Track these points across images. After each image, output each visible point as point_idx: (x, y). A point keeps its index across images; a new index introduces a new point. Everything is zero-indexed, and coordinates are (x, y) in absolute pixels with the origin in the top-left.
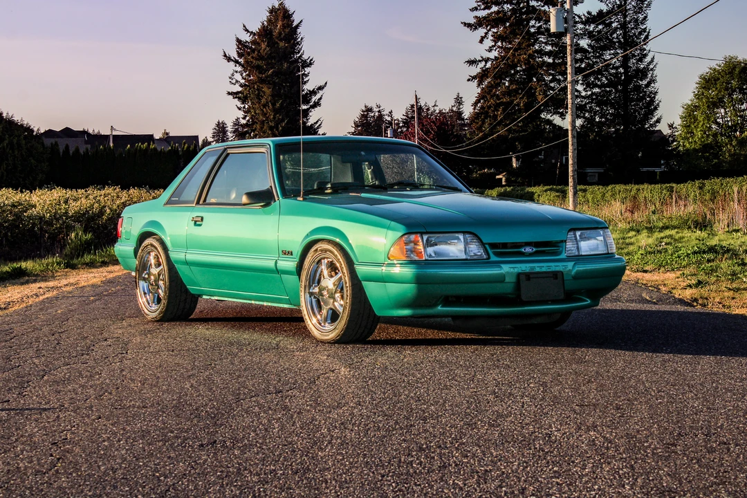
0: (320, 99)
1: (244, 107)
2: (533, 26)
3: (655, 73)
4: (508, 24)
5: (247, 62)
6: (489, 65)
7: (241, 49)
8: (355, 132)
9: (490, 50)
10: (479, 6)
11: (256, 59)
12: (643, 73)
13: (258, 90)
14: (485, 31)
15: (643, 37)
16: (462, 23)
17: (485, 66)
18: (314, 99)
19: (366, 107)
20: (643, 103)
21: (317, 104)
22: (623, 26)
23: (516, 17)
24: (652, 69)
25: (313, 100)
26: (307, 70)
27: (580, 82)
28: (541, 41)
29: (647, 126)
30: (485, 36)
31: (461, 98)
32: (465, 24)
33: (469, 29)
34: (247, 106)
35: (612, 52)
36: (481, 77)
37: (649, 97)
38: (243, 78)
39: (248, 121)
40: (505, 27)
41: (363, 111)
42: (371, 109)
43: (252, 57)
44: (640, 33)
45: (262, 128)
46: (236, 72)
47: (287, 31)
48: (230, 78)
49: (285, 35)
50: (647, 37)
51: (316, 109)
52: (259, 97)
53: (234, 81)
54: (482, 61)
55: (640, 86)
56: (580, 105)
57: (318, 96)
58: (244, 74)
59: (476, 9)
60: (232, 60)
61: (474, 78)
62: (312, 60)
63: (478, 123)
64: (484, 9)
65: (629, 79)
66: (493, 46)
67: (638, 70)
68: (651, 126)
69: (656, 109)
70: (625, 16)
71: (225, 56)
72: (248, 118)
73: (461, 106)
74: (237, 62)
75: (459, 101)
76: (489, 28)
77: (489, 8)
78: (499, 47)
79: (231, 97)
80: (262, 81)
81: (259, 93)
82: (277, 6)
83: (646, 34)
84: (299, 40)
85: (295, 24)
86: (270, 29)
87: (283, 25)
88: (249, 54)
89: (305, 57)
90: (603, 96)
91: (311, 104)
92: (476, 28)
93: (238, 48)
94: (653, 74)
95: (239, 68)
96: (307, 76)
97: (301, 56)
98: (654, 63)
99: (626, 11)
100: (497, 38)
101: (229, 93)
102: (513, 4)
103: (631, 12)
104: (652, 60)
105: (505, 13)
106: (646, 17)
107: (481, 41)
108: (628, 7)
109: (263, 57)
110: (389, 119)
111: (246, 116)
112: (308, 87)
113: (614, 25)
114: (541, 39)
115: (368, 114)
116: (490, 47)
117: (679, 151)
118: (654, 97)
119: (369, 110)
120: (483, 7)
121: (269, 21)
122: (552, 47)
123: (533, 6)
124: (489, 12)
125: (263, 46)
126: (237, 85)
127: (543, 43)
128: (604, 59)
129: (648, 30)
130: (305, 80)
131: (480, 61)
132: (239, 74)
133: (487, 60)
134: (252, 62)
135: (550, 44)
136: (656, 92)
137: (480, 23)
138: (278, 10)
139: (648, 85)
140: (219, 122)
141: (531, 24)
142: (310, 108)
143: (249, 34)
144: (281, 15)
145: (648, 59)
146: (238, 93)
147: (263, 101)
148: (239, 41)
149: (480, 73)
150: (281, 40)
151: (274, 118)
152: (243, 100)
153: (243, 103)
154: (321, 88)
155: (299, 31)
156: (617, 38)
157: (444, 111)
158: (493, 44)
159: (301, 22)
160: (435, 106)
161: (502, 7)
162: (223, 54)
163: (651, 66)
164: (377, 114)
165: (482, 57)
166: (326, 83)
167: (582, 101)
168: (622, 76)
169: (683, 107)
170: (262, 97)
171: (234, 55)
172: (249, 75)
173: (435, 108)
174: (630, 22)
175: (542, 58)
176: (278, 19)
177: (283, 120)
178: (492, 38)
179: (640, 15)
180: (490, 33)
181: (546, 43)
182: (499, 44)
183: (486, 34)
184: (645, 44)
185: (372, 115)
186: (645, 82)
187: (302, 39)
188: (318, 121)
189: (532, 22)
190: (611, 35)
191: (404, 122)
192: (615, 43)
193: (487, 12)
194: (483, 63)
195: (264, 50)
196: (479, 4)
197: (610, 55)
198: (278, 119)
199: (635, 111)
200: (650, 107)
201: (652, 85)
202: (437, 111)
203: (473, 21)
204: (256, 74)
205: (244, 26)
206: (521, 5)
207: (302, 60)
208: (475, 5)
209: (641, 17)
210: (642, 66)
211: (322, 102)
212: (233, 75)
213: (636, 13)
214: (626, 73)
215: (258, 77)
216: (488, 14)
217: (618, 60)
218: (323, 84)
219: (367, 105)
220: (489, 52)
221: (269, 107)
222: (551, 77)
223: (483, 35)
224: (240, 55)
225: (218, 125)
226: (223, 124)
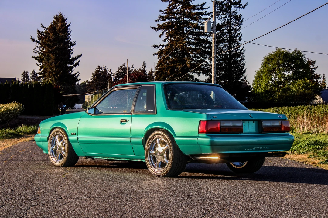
0: (79, 62)
1: (40, 65)
2: (186, 30)
3: (244, 55)
4: (173, 29)
5: (43, 42)
6: (164, 48)
7: (40, 36)
8: (93, 79)
9: (164, 41)
10: (160, 19)
11: (47, 41)
12: (238, 55)
13: (48, 56)
14: (162, 31)
15: (238, 37)
16: (151, 27)
17: (162, 48)
18: (76, 62)
19: (98, 66)
20: (238, 70)
21: (77, 64)
22: (229, 31)
23: (178, 25)
24: (242, 53)
26: (72, 47)
27: (208, 58)
28: (189, 37)
29: (239, 80)
30: (162, 34)
31: (145, 64)
32: (153, 28)
33: (154, 30)
34: (42, 64)
35: (224, 44)
36: (160, 54)
37: (241, 66)
38: (40, 50)
39: (42, 71)
40: (172, 30)
41: (97, 69)
42: (101, 68)
43: (46, 40)
44: (237, 36)
45: (49, 75)
46: (37, 47)
47: (63, 27)
48: (34, 50)
49: (63, 30)
50: (240, 37)
51: (76, 67)
52: (48, 60)
53: (36, 52)
54: (160, 46)
55: (237, 61)
56: (208, 69)
57: (78, 60)
58: (41, 48)
59: (158, 21)
60: (35, 41)
61: (156, 54)
62: (75, 42)
63: (158, 76)
64: (162, 21)
65: (231, 57)
66: (166, 39)
67: (236, 53)
68: (242, 80)
69: (244, 72)
70: (230, 27)
71: (32, 39)
72: (42, 70)
73: (145, 68)
74: (37, 42)
75: (144, 65)
76: (164, 30)
77: (165, 20)
78: (169, 40)
79: (34, 59)
80: (50, 52)
81: (48, 58)
82: (58, 16)
83: (240, 36)
84: (69, 32)
85: (67, 25)
86: (55, 26)
87: (61, 25)
88: (44, 38)
89: (71, 41)
90: (219, 65)
91: (74, 64)
92: (158, 30)
93: (39, 35)
94: (243, 55)
95: (39, 45)
96: (72, 50)
97: (70, 40)
98: (244, 50)
99: (231, 24)
100: (168, 35)
101: (33, 57)
102: (176, 19)
103: (233, 25)
104: (243, 49)
105: (172, 23)
106: (240, 28)
107: (160, 36)
108: (232, 23)
109: (51, 40)
110: (110, 73)
112: (73, 56)
113: (225, 31)
114: (189, 36)
115: (99, 70)
116: (165, 39)
117: (254, 93)
118: (243, 67)
119: (100, 68)
120: (161, 20)
121: (54, 22)
122: (195, 41)
123: (186, 20)
124: (165, 22)
125: (51, 35)
126: (37, 53)
127: (190, 38)
128: (219, 47)
129: (241, 34)
130: (71, 52)
131: (159, 46)
132: (38, 48)
133: (163, 46)
134: (45, 43)
135: (194, 39)
136: (244, 64)
137: (160, 27)
138: (59, 17)
139: (240, 61)
140: (25, 72)
141: (185, 29)
142: (73, 66)
143: (44, 29)
144: (60, 20)
145: (241, 48)
146: (38, 57)
147: (50, 62)
148: (39, 32)
149: (159, 52)
150: (60, 32)
151: (55, 70)
152: (40, 61)
153: (40, 63)
154: (79, 56)
155: (69, 28)
156: (226, 37)
157: (137, 70)
158: (166, 38)
159: (70, 24)
160: (133, 67)
161: (171, 20)
162: (31, 38)
163: (242, 52)
164: (104, 70)
165: (160, 44)
166: (82, 54)
167: (208, 67)
168: (228, 56)
169: (256, 72)
170: (50, 60)
171: (37, 39)
172: (43, 49)
173: (133, 68)
174: (232, 30)
175: (190, 46)
176: (59, 22)
177: (60, 72)
178: (165, 35)
179: (237, 27)
180: (165, 33)
181: (192, 39)
182: (169, 38)
183: (163, 33)
184: (239, 41)
185: (102, 71)
186: (239, 59)
187: (70, 32)
188: (77, 73)
189: (185, 28)
190: (223, 36)
191: (117, 75)
192: (225, 40)
193: (163, 22)
194: (161, 47)
195: (51, 37)
196: (160, 18)
197: (222, 45)
198: (58, 71)
199: (234, 73)
200: (241, 71)
201: (243, 61)
202: (134, 70)
203: (156, 26)
204: (47, 48)
205: (42, 25)
206: (180, 20)
207: (70, 43)
208: (158, 19)
209: (238, 28)
210: (238, 51)
212: (35, 48)
213: (235, 26)
214: (230, 54)
215: (48, 50)
216: (164, 23)
217: (226, 48)
218: (80, 54)
219: (99, 66)
220: (164, 42)
221: (53, 65)
222: (194, 55)
223: (161, 33)
224: (39, 39)
225: (24, 73)
226: (27, 72)
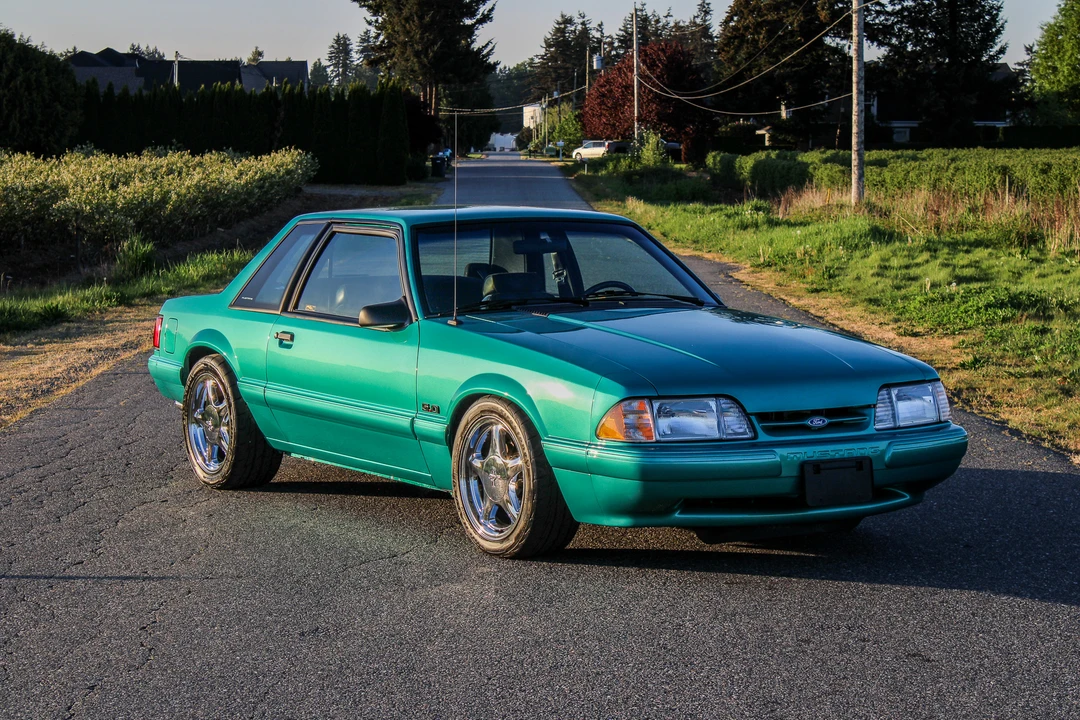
0: (492, 10)
1: (377, 21)
8: (546, 54)
19: (563, 16)
20: (980, 24)
21: (486, 18)
25: (481, 11)
29: (985, 59)
34: (380, 20)
37: (989, 14)
39: (383, 41)
41: (558, 23)
42: (571, 20)
45: (403, 53)
51: (485, 25)
52: (399, 7)
57: (488, 5)
68: (992, 58)
69: (999, 32)
72: (382, 38)
73: (708, 17)
75: (705, 8)
90: (919, 13)
91: (478, 17)
110: (598, 35)
111: (379, 35)
115: (566, 27)
118: (997, 15)
119: (568, 21)
140: (338, 37)
142: (476, 23)
147: (406, 12)
151: (422, 38)
152: (376, 10)
153: (374, 15)
157: (682, 24)
160: (668, 15)
164: (579, 27)
167: (887, 20)
170: (404, 6)
173: (669, 18)
177: (434, 43)
185: (573, 28)
188: (488, 44)
191: (620, 41)
198: (428, 40)
199: (968, 35)
200: (991, 29)
202: (672, 24)
211: (494, 14)
219: (564, 13)
221: (414, 21)
225: (338, 41)
226: (345, 38)
